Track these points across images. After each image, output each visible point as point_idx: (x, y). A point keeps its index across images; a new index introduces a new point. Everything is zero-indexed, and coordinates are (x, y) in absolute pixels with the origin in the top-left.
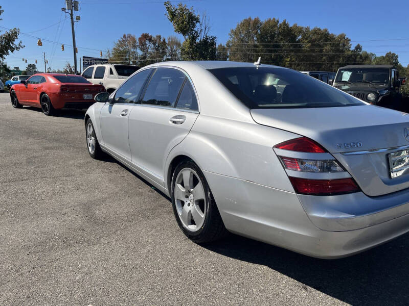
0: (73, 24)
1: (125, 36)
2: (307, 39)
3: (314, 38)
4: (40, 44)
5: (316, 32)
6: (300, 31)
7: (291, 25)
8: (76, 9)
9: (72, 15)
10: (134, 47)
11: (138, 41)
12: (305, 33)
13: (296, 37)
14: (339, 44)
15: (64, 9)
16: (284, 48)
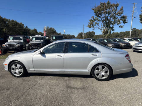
2: (10, 23)
3: (12, 23)
5: (13, 21)
6: (7, 20)
7: (3, 18)
12: (9, 21)
13: (6, 22)
14: (21, 26)
16: (2, 26)
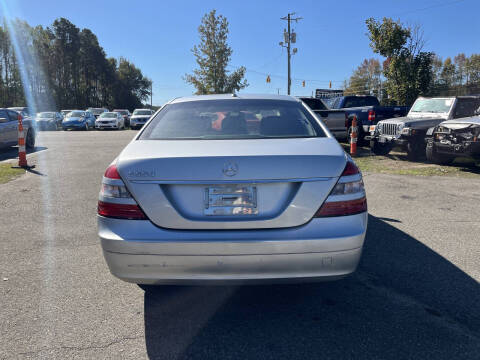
0: (289, 57)
1: (366, 61)
4: (268, 80)
8: (294, 42)
9: (289, 48)
10: (377, 73)
11: (382, 65)
15: (281, 44)
